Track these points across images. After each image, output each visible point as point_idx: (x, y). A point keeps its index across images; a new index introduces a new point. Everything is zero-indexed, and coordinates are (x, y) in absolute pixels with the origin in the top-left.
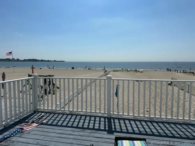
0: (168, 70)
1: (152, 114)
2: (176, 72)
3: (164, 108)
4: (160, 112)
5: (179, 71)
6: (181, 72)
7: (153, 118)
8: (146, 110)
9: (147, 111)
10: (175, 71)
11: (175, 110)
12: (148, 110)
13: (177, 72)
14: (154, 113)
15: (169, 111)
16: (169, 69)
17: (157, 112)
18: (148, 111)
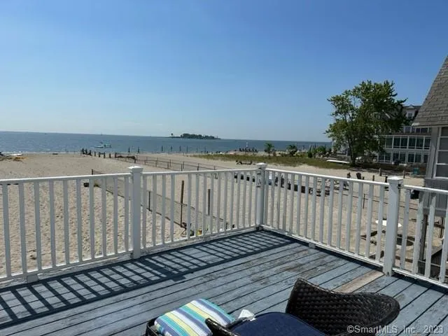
0: (84, 152)
1: (46, 261)
2: (102, 156)
3: (73, 240)
4: (67, 252)
5: (107, 155)
6: (112, 156)
7: (35, 274)
8: (28, 256)
9: (34, 259)
10: (100, 154)
11: (98, 239)
12: (35, 254)
13: (104, 157)
14: (50, 258)
15: (86, 245)
16: (86, 151)
17: (58, 254)
18: (36, 256)
